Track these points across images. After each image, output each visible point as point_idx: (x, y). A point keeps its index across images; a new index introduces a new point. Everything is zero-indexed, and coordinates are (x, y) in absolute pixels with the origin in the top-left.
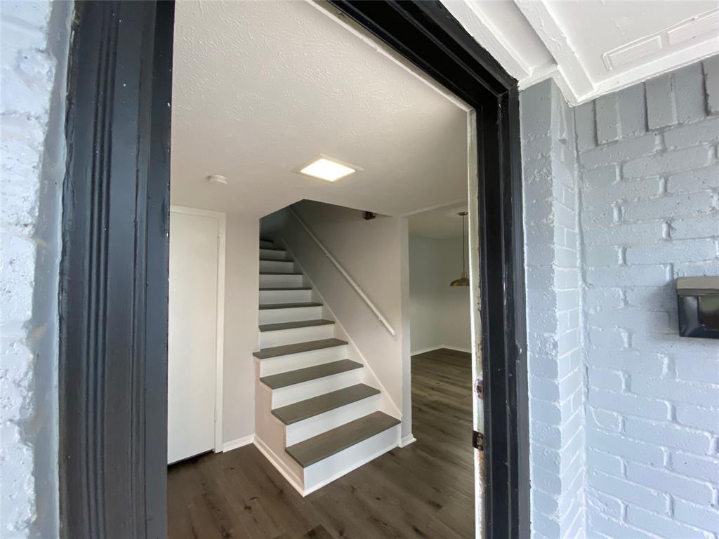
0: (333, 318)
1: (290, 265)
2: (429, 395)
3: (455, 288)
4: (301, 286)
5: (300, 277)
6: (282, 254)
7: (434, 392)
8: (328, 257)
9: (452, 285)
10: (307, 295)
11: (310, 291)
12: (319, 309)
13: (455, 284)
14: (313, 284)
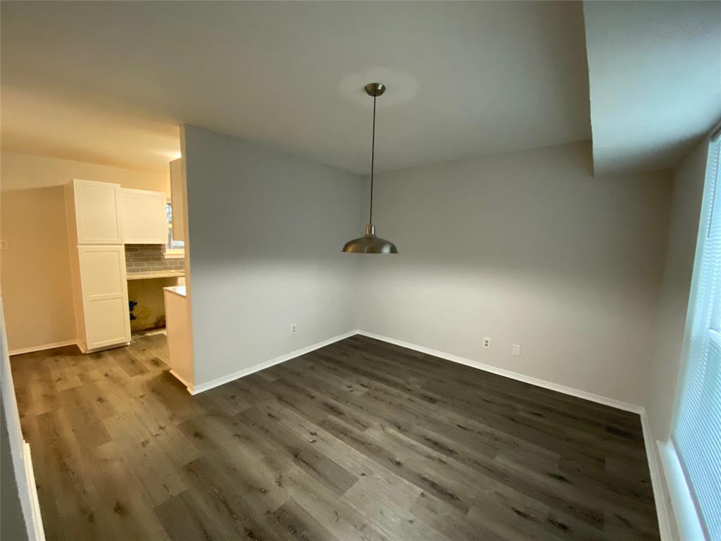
7: (295, 470)
13: (350, 249)
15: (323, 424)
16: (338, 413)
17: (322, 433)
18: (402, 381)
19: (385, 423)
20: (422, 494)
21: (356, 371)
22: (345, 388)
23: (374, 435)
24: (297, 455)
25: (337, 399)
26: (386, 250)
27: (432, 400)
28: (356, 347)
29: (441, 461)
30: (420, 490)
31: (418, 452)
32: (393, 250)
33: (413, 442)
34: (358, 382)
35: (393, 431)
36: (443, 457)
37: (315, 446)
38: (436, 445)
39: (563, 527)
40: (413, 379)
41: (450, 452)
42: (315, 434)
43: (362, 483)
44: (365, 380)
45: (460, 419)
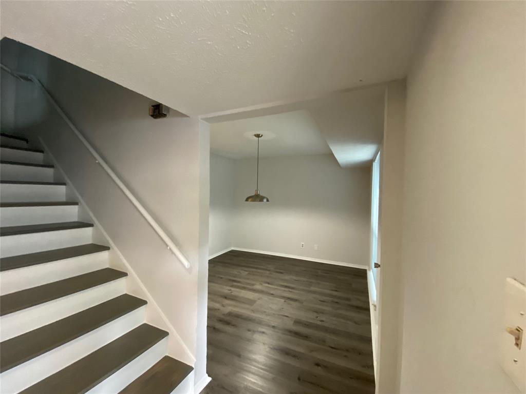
0: (108, 241)
1: (49, 172)
2: (223, 306)
3: (249, 202)
4: (64, 199)
5: (62, 188)
6: (39, 157)
7: (227, 302)
8: (99, 164)
9: (247, 200)
10: (71, 213)
11: (76, 207)
12: (89, 230)
13: (250, 200)
14: (80, 197)
15: (232, 286)
16: (239, 282)
17: (233, 289)
18: (264, 267)
19: (262, 283)
20: (285, 301)
21: (239, 266)
22: (236, 273)
23: (258, 287)
24: (226, 297)
25: (234, 277)
26: (265, 200)
27: (281, 273)
28: (235, 256)
29: (291, 292)
30: (284, 300)
31: (280, 290)
32: (268, 201)
33: (276, 287)
34: (242, 270)
35: (267, 285)
36: (290, 290)
37: (232, 294)
38: (286, 287)
39: (337, 302)
40: (269, 266)
41: (293, 288)
42: (230, 290)
43: (259, 302)
44: (246, 269)
45: (294, 278)
